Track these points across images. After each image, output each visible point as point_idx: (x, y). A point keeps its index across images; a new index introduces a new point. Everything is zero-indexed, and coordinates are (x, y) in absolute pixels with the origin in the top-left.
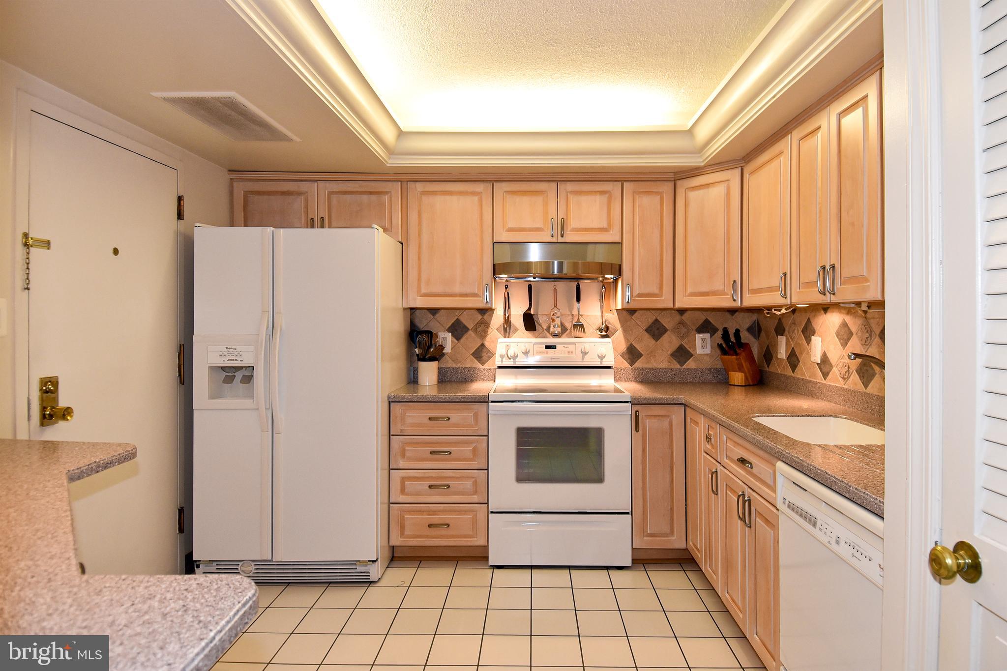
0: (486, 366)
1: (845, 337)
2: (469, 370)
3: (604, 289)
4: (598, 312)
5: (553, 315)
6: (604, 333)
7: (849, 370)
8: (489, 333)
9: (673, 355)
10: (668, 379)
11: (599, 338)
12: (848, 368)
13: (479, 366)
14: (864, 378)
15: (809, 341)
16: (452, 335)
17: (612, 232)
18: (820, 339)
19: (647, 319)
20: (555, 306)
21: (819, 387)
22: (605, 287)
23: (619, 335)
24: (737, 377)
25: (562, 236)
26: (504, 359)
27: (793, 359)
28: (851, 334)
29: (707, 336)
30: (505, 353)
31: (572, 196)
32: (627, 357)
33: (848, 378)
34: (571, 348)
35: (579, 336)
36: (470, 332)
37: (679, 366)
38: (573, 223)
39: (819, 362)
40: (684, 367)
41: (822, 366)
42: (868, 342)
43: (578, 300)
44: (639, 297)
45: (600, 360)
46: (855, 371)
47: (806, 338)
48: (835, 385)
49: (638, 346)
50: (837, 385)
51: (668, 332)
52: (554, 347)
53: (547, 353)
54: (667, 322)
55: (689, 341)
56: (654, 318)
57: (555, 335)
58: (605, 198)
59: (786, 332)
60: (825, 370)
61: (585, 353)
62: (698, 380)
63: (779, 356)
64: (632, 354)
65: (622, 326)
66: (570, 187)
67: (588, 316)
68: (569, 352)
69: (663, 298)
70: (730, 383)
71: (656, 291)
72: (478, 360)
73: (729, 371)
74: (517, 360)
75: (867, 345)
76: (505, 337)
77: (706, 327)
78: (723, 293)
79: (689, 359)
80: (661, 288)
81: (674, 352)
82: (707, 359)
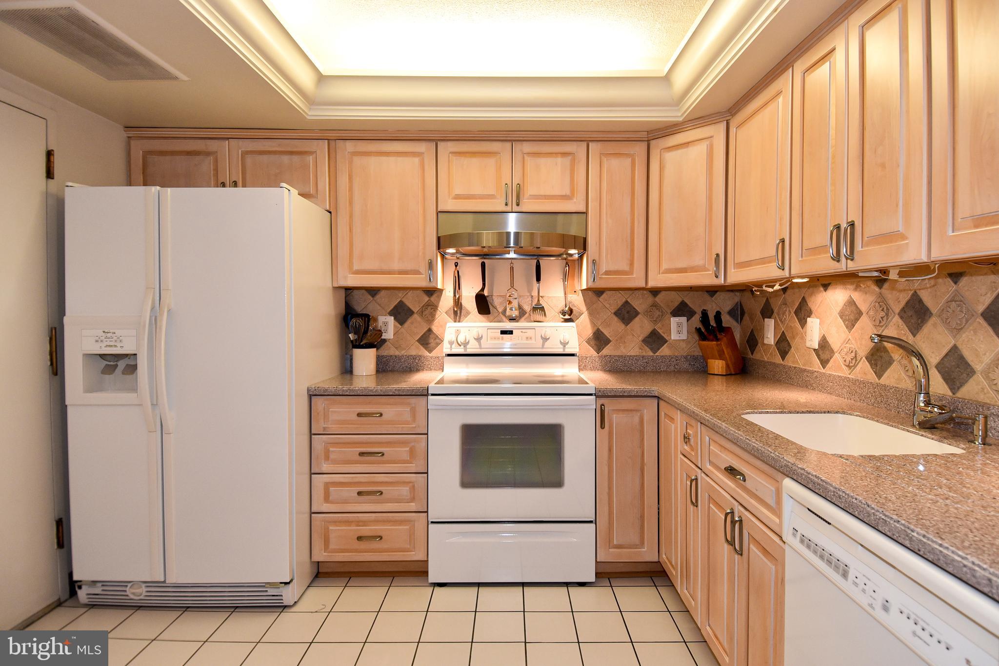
0: (434, 354)
1: (852, 317)
2: (414, 358)
3: (567, 268)
4: (561, 294)
5: (510, 296)
6: (567, 317)
7: (856, 357)
8: (437, 316)
9: (644, 341)
10: (640, 368)
11: (562, 322)
12: (856, 354)
13: (426, 353)
14: (877, 366)
15: (803, 323)
16: (395, 319)
17: (575, 200)
18: (818, 321)
19: (616, 301)
20: (512, 286)
21: (816, 377)
22: (568, 266)
23: (584, 319)
24: (717, 365)
25: (518, 205)
26: (453, 346)
27: (783, 345)
28: (860, 313)
29: (683, 319)
30: (454, 339)
31: (529, 158)
32: (593, 343)
33: (855, 366)
34: (530, 333)
35: (540, 320)
36: (415, 316)
37: (652, 354)
38: (530, 190)
39: (817, 347)
40: (656, 354)
41: (820, 353)
42: (884, 323)
43: (538, 279)
44: (606, 275)
45: (562, 347)
46: (864, 358)
47: (800, 320)
48: (837, 374)
49: (606, 332)
50: (840, 375)
51: (640, 316)
52: (511, 332)
53: (502, 339)
54: (639, 304)
55: (663, 326)
56: (624, 300)
57: (512, 319)
58: (567, 161)
59: (775, 314)
60: (824, 356)
61: (545, 339)
62: (672, 368)
63: (766, 342)
64: (599, 340)
65: (588, 309)
66: (527, 147)
67: (549, 297)
68: (527, 338)
69: (635, 276)
70: (709, 372)
71: (626, 268)
72: (424, 347)
73: (709, 359)
74: (468, 347)
75: (882, 326)
76: (455, 322)
77: (682, 310)
78: (703, 269)
79: (663, 345)
80: (632, 264)
81: (646, 337)
82: (683, 345)
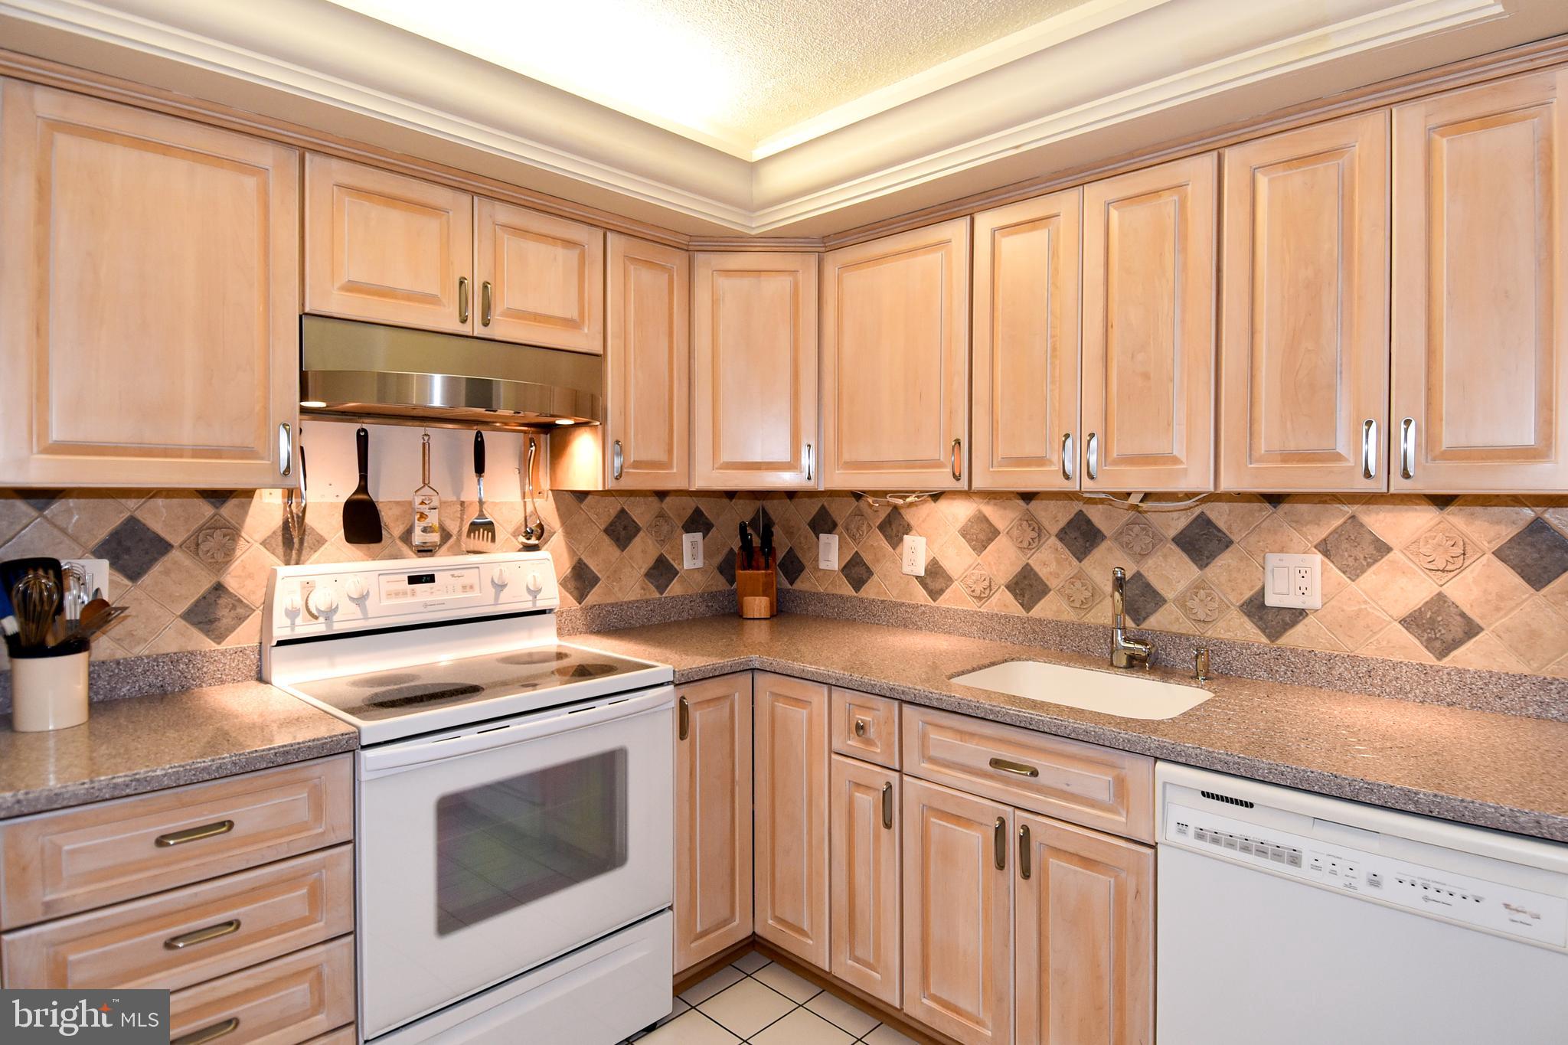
0: (230, 643)
1: (982, 536)
2: (174, 659)
3: (533, 448)
4: (515, 496)
5: (422, 503)
6: (533, 541)
7: (990, 585)
8: (238, 553)
9: (648, 575)
10: (642, 621)
11: (519, 551)
12: (990, 583)
13: (208, 644)
14: (1024, 597)
15: (895, 541)
16: (112, 565)
17: (586, 330)
18: (923, 540)
19: (606, 510)
20: (426, 483)
21: (924, 613)
22: (535, 444)
23: (557, 540)
24: (758, 605)
25: (486, 324)
26: (299, 621)
27: (857, 571)
28: (996, 533)
29: (698, 536)
30: (299, 603)
31: (506, 236)
32: (571, 585)
33: (989, 597)
34: (470, 577)
35: (480, 549)
36: (175, 554)
37: (657, 595)
38: (506, 299)
39: (922, 574)
40: (664, 595)
41: (928, 581)
42: (1034, 545)
43: (480, 468)
44: (634, 468)
45: (531, 598)
46: (1003, 587)
47: (888, 538)
48: (960, 608)
49: (593, 565)
50: (966, 609)
51: (641, 534)
52: (430, 579)
53: (413, 593)
54: (640, 513)
55: (672, 547)
56: (619, 508)
57: (425, 551)
58: (573, 255)
59: (840, 528)
60: (936, 585)
61: (500, 587)
62: (685, 615)
63: (822, 565)
64: (581, 579)
65: (563, 523)
66: (504, 214)
67: (495, 504)
68: (464, 587)
69: (675, 470)
70: (744, 617)
71: (662, 456)
72: (201, 630)
73: (746, 596)
74: (335, 618)
75: (1031, 549)
76: (287, 563)
77: (697, 522)
78: (787, 465)
79: (673, 579)
80: (670, 451)
81: (650, 569)
82: (698, 577)
